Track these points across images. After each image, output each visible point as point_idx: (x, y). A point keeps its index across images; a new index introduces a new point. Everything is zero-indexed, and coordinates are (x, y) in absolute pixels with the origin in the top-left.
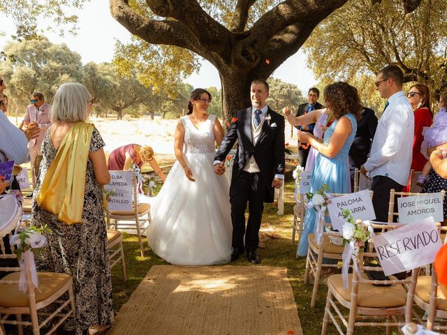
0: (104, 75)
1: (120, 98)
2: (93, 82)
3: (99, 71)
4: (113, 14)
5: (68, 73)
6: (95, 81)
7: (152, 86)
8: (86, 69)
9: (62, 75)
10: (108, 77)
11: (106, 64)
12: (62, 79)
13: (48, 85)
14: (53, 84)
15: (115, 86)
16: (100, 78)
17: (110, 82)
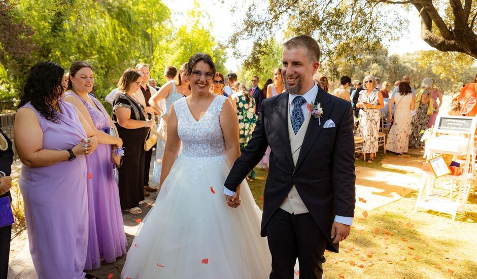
0: (404, 63)
1: (415, 81)
2: (395, 68)
3: (401, 60)
4: (422, 37)
5: (377, 63)
6: (396, 67)
7: (441, 73)
8: (390, 59)
9: (373, 63)
10: (408, 65)
11: (408, 54)
12: (373, 67)
13: (362, 72)
14: (365, 71)
15: (412, 71)
16: (401, 65)
17: (409, 68)
